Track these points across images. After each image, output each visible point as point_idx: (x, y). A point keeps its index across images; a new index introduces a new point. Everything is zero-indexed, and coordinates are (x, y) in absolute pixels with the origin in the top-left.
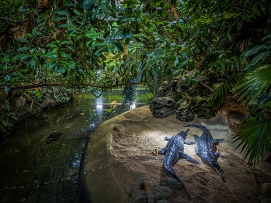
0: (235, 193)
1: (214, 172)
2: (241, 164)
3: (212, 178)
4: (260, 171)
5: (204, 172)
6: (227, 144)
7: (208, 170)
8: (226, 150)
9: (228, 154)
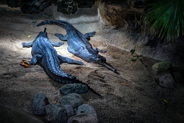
0: (133, 81)
1: (104, 68)
2: (122, 54)
3: (106, 74)
4: (142, 56)
5: (96, 71)
6: (100, 37)
7: (97, 68)
8: (101, 43)
9: (106, 48)
